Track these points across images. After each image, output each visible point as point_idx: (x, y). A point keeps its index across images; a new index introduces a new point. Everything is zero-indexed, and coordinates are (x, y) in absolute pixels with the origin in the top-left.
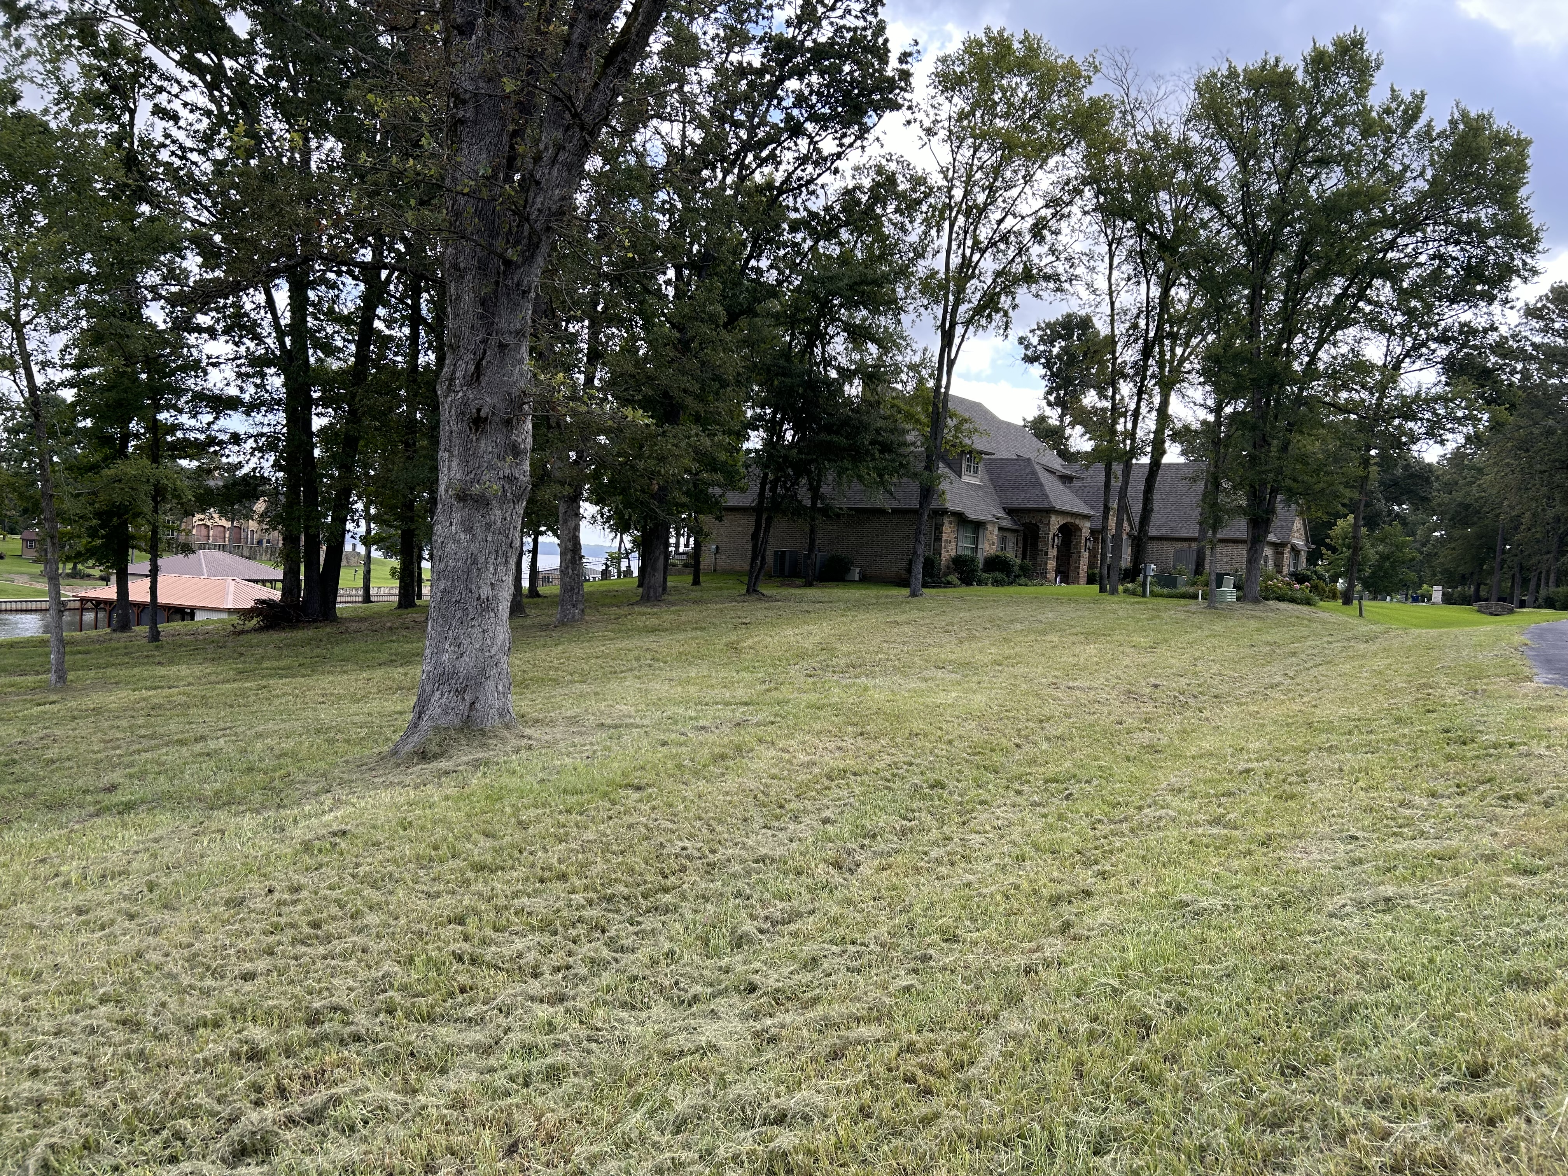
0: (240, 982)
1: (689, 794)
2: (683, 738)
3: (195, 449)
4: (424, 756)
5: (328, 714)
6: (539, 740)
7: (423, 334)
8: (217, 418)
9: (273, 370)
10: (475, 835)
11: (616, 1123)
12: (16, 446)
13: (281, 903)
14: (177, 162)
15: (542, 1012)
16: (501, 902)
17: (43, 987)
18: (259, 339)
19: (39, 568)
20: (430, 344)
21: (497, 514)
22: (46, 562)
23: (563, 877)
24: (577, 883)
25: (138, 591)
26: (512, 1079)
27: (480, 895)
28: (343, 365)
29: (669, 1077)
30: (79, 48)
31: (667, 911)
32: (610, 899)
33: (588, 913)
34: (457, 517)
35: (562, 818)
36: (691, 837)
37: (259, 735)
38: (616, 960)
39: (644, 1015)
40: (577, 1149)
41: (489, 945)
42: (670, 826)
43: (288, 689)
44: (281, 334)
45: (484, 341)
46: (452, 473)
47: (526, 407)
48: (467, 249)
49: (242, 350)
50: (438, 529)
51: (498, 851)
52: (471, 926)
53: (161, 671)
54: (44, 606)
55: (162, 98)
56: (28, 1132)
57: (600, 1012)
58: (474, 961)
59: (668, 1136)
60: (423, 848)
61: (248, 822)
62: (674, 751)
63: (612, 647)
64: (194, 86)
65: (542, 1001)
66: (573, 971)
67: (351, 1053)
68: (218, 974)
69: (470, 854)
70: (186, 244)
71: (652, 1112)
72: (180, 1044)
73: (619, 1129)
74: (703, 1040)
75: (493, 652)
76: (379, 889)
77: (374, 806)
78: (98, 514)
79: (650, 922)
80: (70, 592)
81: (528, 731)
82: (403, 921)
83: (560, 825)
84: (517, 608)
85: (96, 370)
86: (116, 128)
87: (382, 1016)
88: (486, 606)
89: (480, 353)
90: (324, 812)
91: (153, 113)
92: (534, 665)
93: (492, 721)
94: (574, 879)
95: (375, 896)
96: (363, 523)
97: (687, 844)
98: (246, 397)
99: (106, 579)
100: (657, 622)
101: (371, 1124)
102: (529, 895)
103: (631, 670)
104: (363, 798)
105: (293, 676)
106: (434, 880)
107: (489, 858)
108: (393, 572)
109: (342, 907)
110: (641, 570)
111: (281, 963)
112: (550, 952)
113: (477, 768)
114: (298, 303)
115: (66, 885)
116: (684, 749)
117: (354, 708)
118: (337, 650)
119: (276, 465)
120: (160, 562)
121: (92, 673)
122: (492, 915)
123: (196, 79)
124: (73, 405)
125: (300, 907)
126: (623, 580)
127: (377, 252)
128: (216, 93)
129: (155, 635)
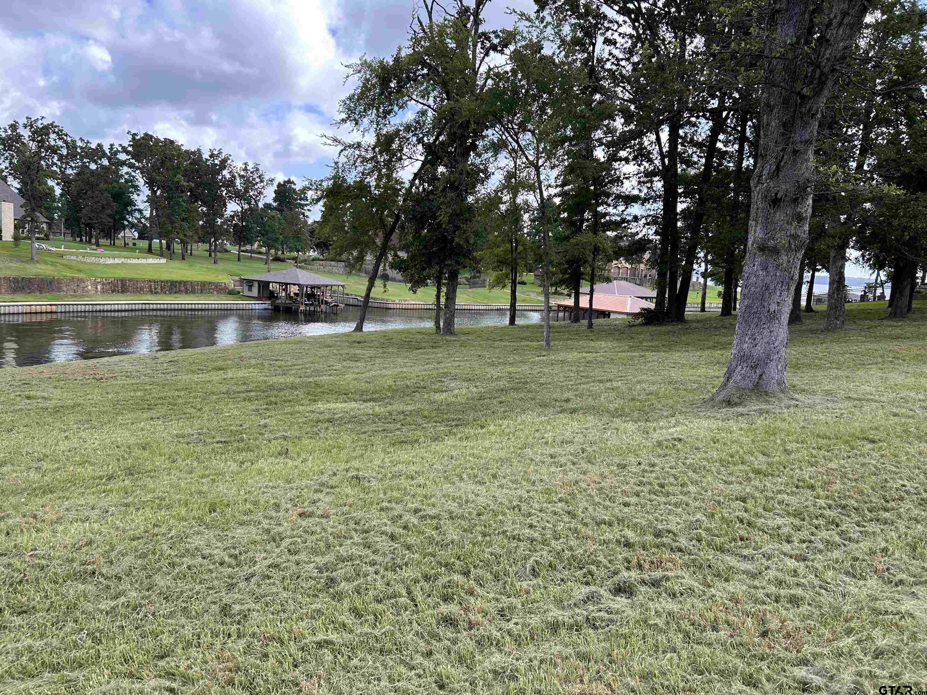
0: (622, 507)
1: (912, 451)
2: (911, 413)
3: (615, 225)
4: (729, 403)
5: (675, 374)
6: (803, 402)
7: (746, 147)
8: (627, 208)
9: (657, 178)
10: (756, 453)
11: (834, 640)
12: (534, 228)
13: (644, 471)
14: (614, 68)
15: (791, 564)
16: (770, 494)
17: (536, 488)
18: (650, 161)
19: (540, 289)
20: (751, 154)
21: (784, 259)
22: (544, 286)
23: (812, 487)
24: (822, 493)
25: (584, 302)
26: (768, 595)
27: (757, 488)
28: (697, 171)
29: (875, 625)
31: (886, 523)
32: (844, 507)
33: (827, 512)
34: (758, 260)
35: (814, 452)
36: (910, 479)
37: (639, 382)
38: (845, 545)
39: (861, 582)
40: (806, 646)
41: (760, 517)
42: (894, 469)
43: (655, 358)
44: (663, 156)
45: (784, 150)
46: (757, 234)
47: (809, 189)
48: (776, 92)
49: (642, 168)
50: (746, 268)
51: (770, 464)
52: (750, 504)
53: (592, 344)
54: (542, 308)
55: (609, 34)
56: (527, 552)
57: (830, 573)
58: (749, 524)
59: (869, 658)
60: (724, 455)
61: (630, 426)
62: (903, 421)
63: (862, 348)
64: (625, 22)
65: (791, 557)
66: (814, 545)
67: (676, 556)
68: (612, 500)
69: (752, 463)
70: (616, 113)
71: (860, 641)
72: (593, 530)
73: (835, 644)
74: (903, 609)
75: (776, 345)
76: (697, 473)
77: (698, 428)
78: (567, 262)
79: (871, 527)
80: (554, 302)
81: (796, 396)
82: (710, 493)
83: (812, 456)
84: (794, 319)
85: (570, 187)
86: (586, 55)
87: (694, 542)
88: (773, 317)
89: (779, 158)
90: (670, 427)
91: (604, 43)
92: (805, 355)
93: (773, 387)
94: (819, 490)
95: (695, 476)
96: (703, 264)
97: (906, 482)
98: (642, 195)
99: (569, 295)
100: (900, 332)
101: (685, 596)
102: (788, 494)
103: (876, 364)
104: (692, 422)
105: (659, 351)
106: (730, 474)
107: (764, 467)
108: (719, 294)
109: (676, 479)
110: (892, 296)
111: (643, 501)
112: (799, 530)
113: (761, 414)
114: (674, 137)
115: (546, 443)
116: (911, 421)
117: (691, 372)
118: (683, 338)
119: (656, 233)
120: (595, 286)
121: (561, 343)
122: (763, 501)
123: (626, 19)
124: (559, 206)
125: (654, 475)
126: (877, 302)
127: (722, 102)
128: (637, 24)
129: (590, 325)
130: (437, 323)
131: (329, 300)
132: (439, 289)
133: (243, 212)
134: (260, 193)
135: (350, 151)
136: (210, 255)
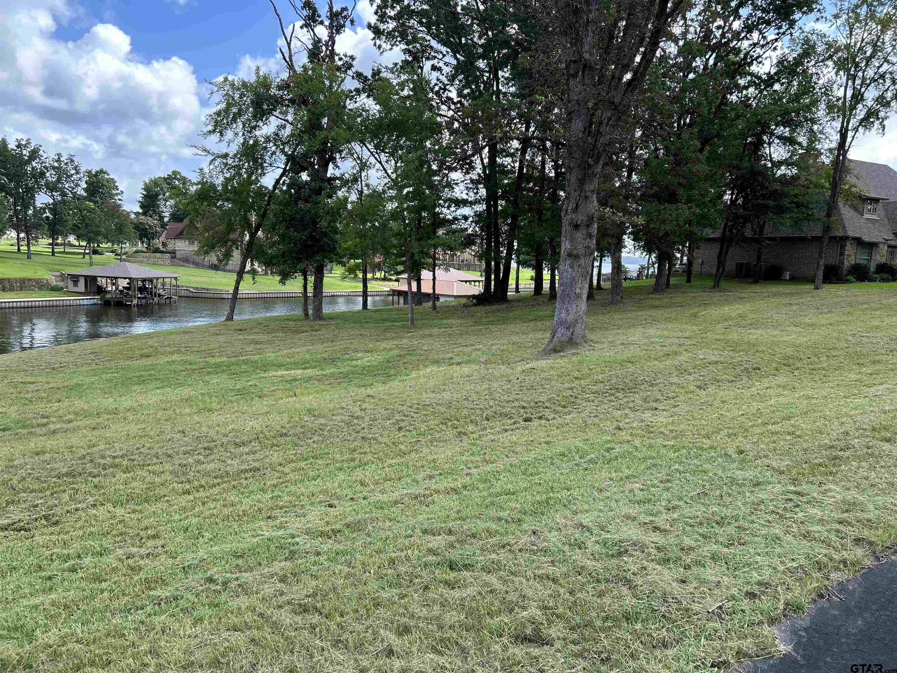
4: (555, 351)
5: (515, 338)
6: (598, 348)
8: (457, 209)
9: (482, 186)
10: (575, 371)
13: (521, 382)
16: (583, 386)
21: (582, 261)
23: (603, 382)
24: (607, 384)
30: (400, 42)
34: (568, 262)
42: (641, 373)
43: (496, 329)
44: (484, 167)
45: (580, 195)
46: (566, 246)
47: (595, 219)
51: (582, 375)
58: (575, 397)
60: (559, 373)
62: (649, 352)
63: (634, 314)
64: (448, 53)
69: (573, 375)
72: (506, 404)
75: (580, 314)
77: (541, 363)
81: (593, 344)
82: (555, 388)
83: (603, 370)
84: (590, 296)
88: (578, 296)
89: (578, 200)
91: (431, 69)
92: (597, 322)
93: (580, 340)
95: (546, 382)
98: (470, 199)
100: (659, 302)
102: (592, 386)
103: (641, 324)
105: (497, 324)
106: (563, 380)
107: (579, 376)
108: (532, 278)
109: (538, 384)
110: (658, 274)
111: (525, 392)
113: (574, 355)
116: (653, 352)
117: (524, 336)
118: (511, 314)
125: (526, 383)
126: (648, 280)
129: (434, 307)
130: (306, 310)
131: (161, 292)
132: (305, 280)
133: (55, 204)
134: (77, 185)
135: (219, 160)
136: (19, 250)
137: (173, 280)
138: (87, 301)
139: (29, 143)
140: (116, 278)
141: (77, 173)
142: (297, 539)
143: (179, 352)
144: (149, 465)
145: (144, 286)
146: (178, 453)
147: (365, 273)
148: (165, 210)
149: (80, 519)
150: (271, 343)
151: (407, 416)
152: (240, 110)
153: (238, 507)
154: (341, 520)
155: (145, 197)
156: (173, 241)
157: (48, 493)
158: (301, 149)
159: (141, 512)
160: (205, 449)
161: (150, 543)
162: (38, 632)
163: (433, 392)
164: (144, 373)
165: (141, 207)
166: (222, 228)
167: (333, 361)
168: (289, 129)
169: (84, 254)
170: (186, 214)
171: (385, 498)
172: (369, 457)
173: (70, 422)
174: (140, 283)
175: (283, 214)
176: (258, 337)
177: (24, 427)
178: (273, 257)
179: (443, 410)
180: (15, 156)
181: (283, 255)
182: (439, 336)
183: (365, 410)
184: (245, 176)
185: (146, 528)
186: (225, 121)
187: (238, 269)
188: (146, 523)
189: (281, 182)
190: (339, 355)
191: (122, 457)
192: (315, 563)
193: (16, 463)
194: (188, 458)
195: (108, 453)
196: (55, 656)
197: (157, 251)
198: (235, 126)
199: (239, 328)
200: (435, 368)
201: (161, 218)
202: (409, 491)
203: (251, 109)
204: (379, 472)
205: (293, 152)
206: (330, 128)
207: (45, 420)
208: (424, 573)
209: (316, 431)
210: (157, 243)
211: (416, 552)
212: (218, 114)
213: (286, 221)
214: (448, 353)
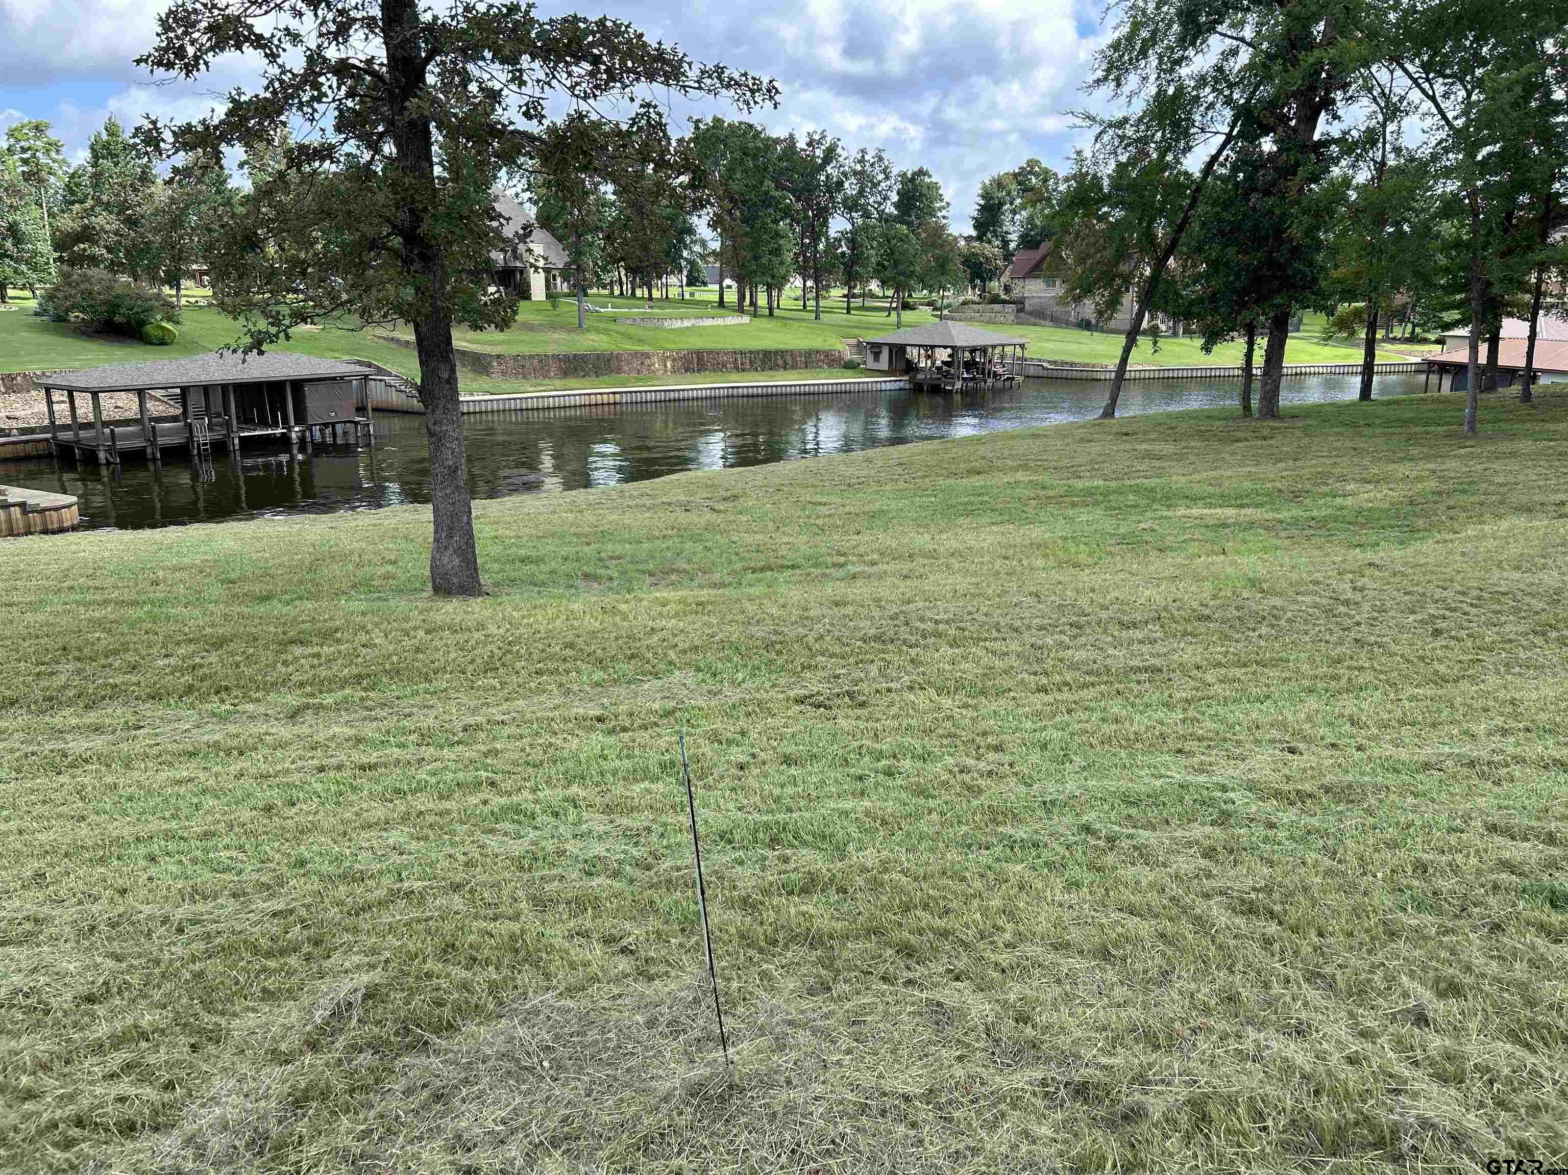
129: (1526, 396)
130: (1246, 400)
131: (999, 370)
132: (1251, 344)
133: (855, 232)
134: (886, 198)
135: (1111, 132)
136: (805, 306)
137: (1018, 349)
138: (890, 383)
139: (824, 137)
140: (933, 347)
141: (887, 178)
142: (1232, 795)
143: (1025, 467)
144: (986, 640)
145: (973, 359)
146: (1029, 628)
147: (1372, 328)
148: (1012, 229)
149: (892, 704)
150: (1179, 457)
151: (1454, 610)
152: (1154, 33)
153: (1127, 725)
154: (1313, 777)
155: (983, 209)
156: (1021, 283)
157: (852, 660)
158: (1265, 91)
159: (976, 708)
160: (1071, 625)
161: (992, 756)
162: (851, 847)
163: (1518, 568)
164: (972, 498)
165: (975, 227)
166: (1109, 253)
167: (1296, 496)
168: (1245, 56)
169: (889, 310)
170: (1046, 234)
171: (1403, 754)
172: (1368, 676)
173: (873, 564)
174: (967, 354)
175: (1220, 221)
176: (1157, 447)
177: (816, 565)
178: (1192, 303)
179: (1538, 605)
180: (804, 160)
181: (1213, 297)
182: (1534, 457)
183: (1362, 590)
184: (1155, 156)
185: (985, 734)
186: (1126, 58)
187: (1128, 327)
188: (983, 725)
189: (1221, 159)
190: (1308, 486)
191: (947, 622)
192: (1266, 840)
193: (812, 613)
194: (1044, 636)
195: (929, 614)
196: (876, 885)
197: (995, 300)
198: (1143, 63)
199: (1124, 430)
200: (1521, 521)
201: (1005, 243)
202: (1457, 751)
203: (1175, 26)
204: (1389, 706)
205: (1248, 100)
206: (1329, 41)
207: (842, 559)
208: (1491, 900)
209: (1264, 618)
210: (995, 286)
211: (1473, 861)
212: (1116, 46)
213: (1223, 236)
214: (1556, 492)
